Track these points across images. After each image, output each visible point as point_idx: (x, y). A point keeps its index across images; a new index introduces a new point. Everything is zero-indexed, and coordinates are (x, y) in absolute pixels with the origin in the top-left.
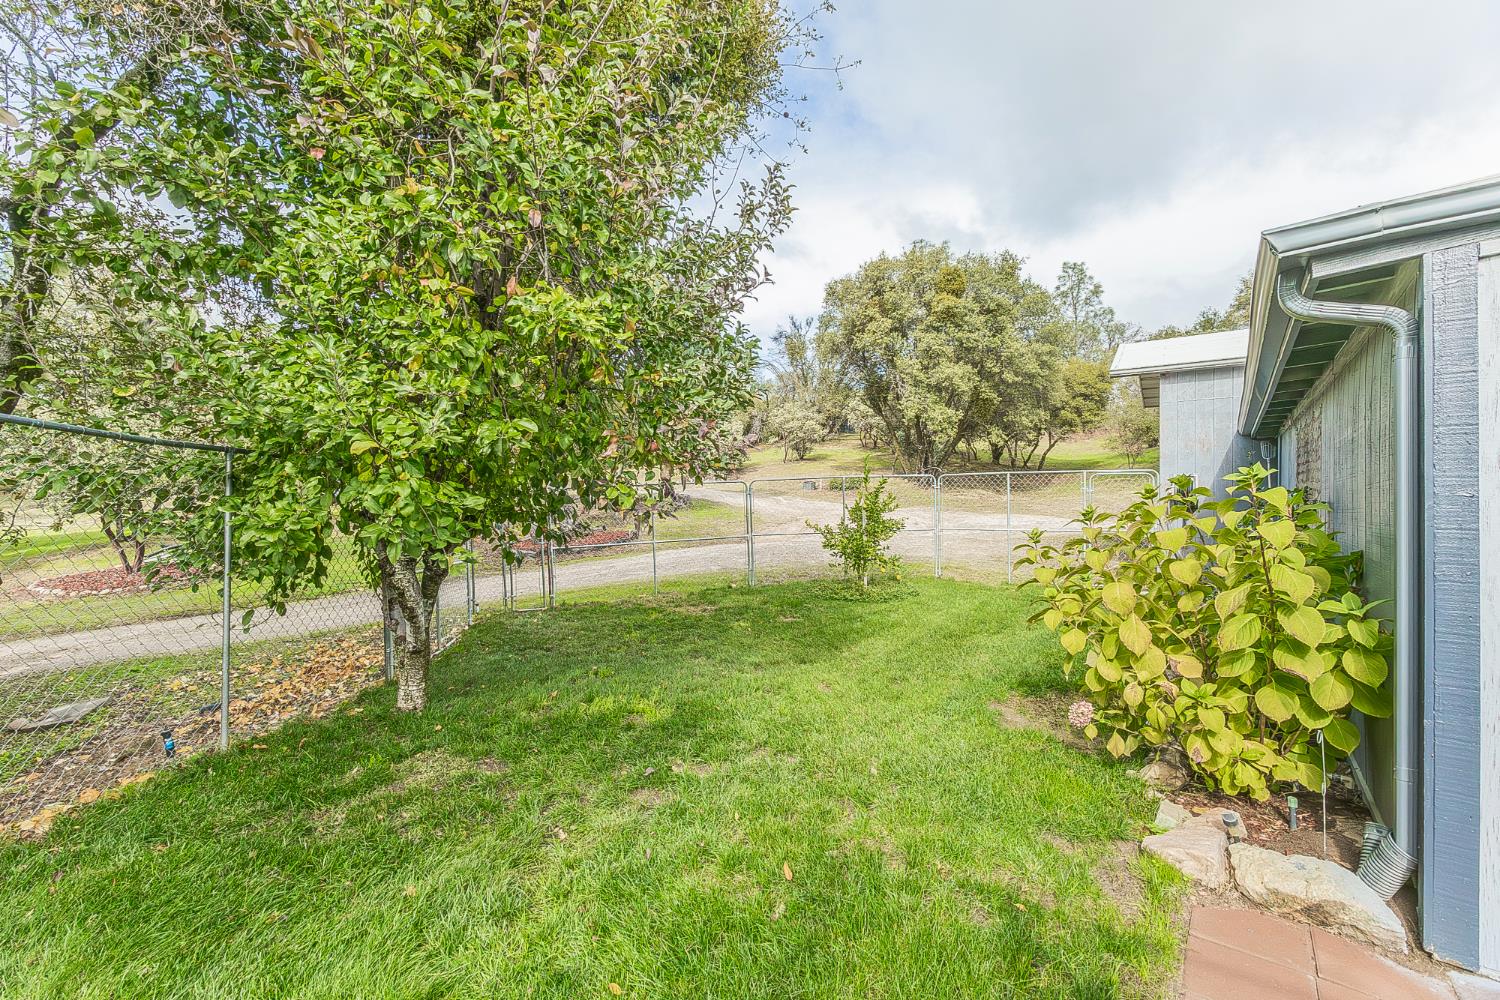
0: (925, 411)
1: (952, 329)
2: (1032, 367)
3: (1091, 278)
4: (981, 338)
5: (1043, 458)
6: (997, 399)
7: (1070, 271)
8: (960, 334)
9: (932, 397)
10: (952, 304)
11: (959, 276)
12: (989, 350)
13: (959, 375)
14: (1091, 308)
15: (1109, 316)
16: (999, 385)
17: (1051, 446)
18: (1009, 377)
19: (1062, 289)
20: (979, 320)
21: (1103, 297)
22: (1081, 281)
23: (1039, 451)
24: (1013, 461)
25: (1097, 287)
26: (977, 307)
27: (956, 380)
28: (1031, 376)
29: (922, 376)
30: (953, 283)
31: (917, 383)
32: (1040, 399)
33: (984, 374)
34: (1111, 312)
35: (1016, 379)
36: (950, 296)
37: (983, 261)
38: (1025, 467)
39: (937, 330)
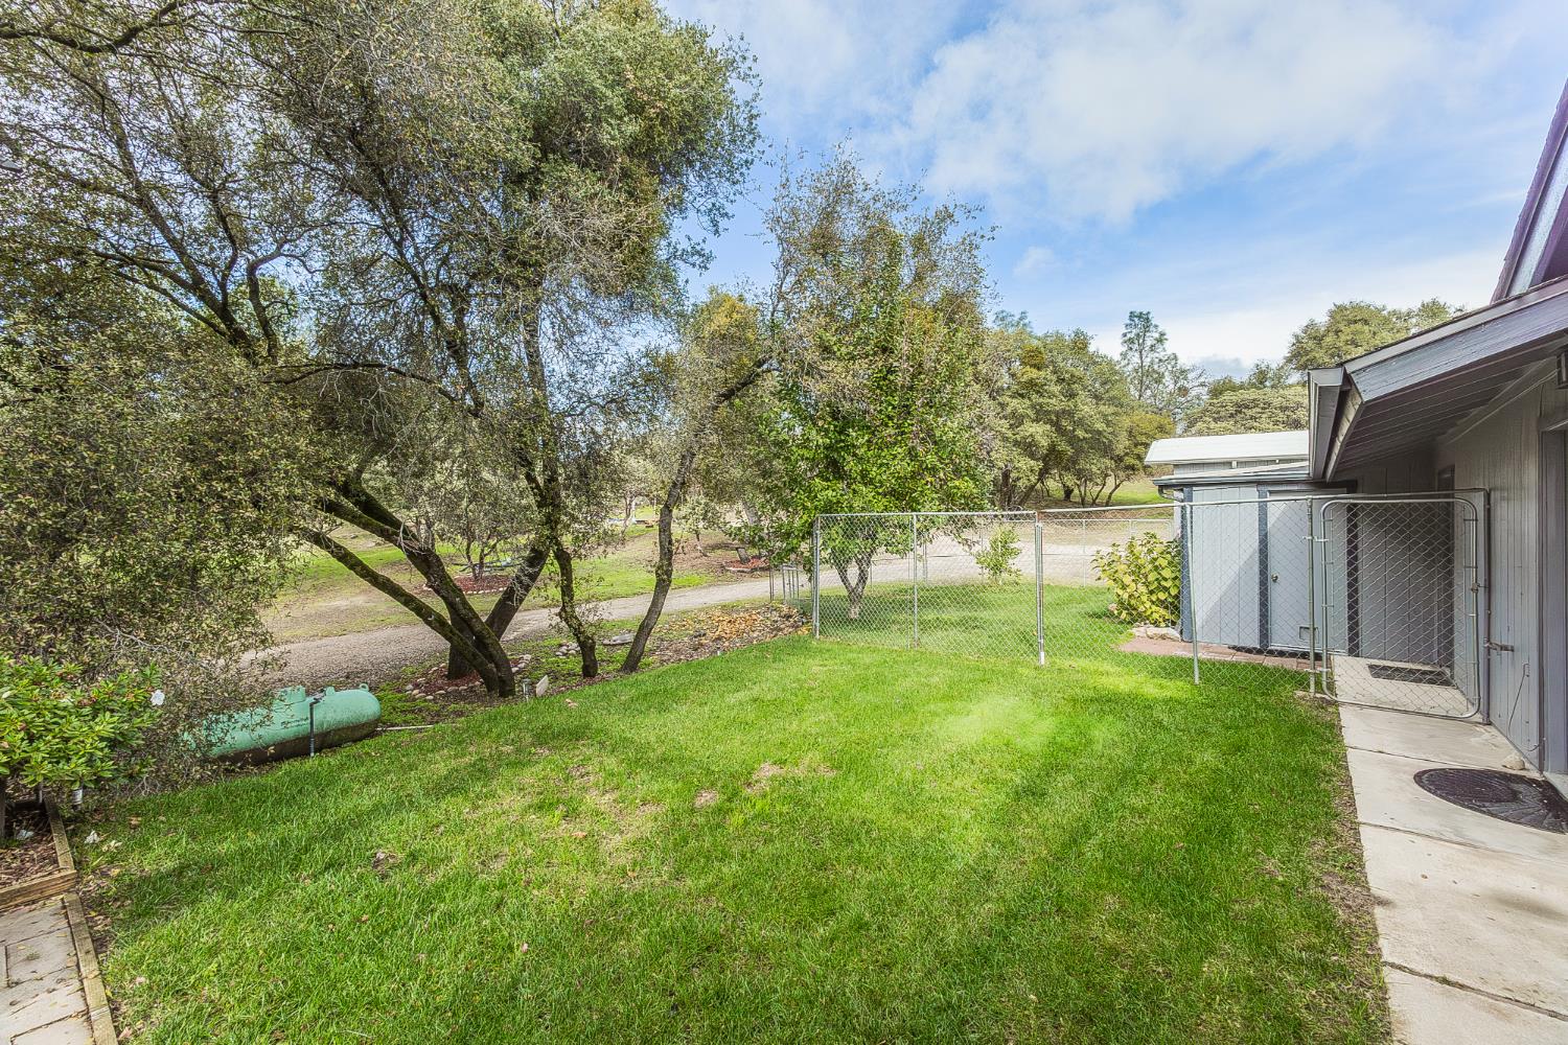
0: (1011, 461)
1: (1034, 396)
2: (1100, 426)
3: (1156, 326)
4: (1056, 404)
5: (1110, 497)
6: (1070, 452)
7: (1136, 319)
8: (1041, 400)
9: (1016, 451)
10: (1035, 376)
11: (1040, 353)
12: (1064, 411)
13: (1039, 432)
14: (1157, 355)
15: (1173, 362)
16: (1072, 440)
17: (1117, 487)
18: (1080, 433)
19: (1129, 336)
20: (1056, 389)
21: (1167, 344)
22: (1146, 328)
23: (1106, 491)
24: (1083, 500)
25: (1162, 334)
26: (1054, 378)
27: (1038, 438)
28: (1099, 433)
29: (1009, 434)
30: (1033, 359)
31: (1005, 439)
32: (1106, 450)
33: (1059, 430)
34: (1176, 358)
35: (1086, 435)
36: (1032, 369)
37: (1059, 337)
38: (1094, 504)
39: (1022, 396)
